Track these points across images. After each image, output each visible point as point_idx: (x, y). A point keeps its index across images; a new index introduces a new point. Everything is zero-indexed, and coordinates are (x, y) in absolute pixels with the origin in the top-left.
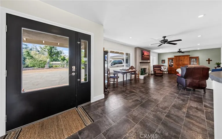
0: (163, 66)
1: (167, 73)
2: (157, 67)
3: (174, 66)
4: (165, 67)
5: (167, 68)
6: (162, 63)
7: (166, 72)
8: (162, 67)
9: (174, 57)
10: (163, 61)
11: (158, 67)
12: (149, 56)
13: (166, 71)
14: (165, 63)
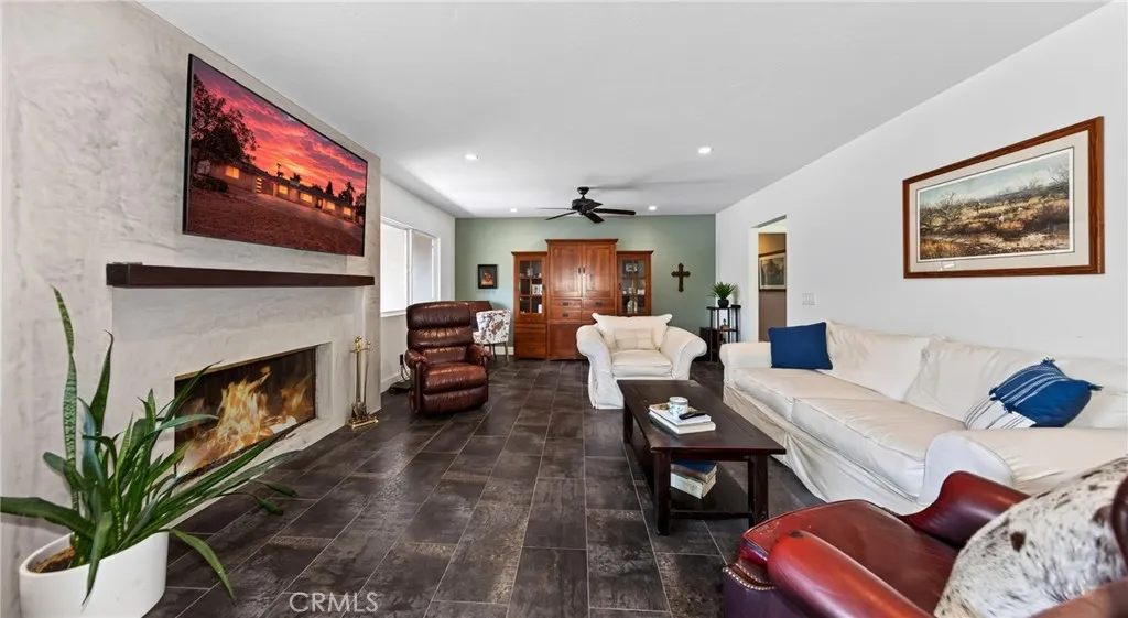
0: (486, 306)
1: (511, 350)
2: (445, 319)
3: (545, 309)
4: (498, 319)
5: (507, 319)
6: (481, 286)
7: (500, 351)
8: (480, 316)
9: (544, 248)
10: (488, 273)
11: (452, 325)
12: (361, 211)
13: (504, 344)
14: (494, 286)
